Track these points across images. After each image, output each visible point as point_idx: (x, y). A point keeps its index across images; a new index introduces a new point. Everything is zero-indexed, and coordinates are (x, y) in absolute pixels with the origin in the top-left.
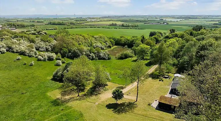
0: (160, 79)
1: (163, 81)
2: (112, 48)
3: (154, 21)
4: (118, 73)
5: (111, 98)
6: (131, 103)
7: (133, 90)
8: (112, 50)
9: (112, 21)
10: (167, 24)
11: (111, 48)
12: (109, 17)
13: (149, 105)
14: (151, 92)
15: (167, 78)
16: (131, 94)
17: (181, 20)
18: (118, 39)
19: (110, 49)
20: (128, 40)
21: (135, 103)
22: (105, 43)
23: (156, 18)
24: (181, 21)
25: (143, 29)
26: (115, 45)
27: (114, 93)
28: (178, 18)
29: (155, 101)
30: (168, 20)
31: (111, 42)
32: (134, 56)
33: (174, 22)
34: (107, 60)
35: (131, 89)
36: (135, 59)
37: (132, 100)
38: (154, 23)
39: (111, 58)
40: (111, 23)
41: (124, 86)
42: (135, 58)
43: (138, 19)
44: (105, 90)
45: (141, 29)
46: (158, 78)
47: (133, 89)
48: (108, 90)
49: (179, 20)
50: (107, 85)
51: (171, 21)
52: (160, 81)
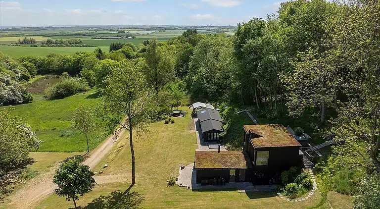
0: (167, 120)
1: (173, 122)
2: (32, 80)
3: (109, 35)
4: (57, 128)
5: (50, 196)
6: (121, 195)
7: (111, 157)
8: (34, 84)
9: (23, 36)
10: (133, 38)
11: (28, 81)
12: (14, 29)
13: (172, 184)
14: (158, 150)
15: (178, 115)
16: (111, 169)
17: (154, 32)
18: (43, 61)
19: (26, 83)
20: (68, 61)
21: (132, 190)
22: (10, 71)
23: (112, 30)
24: (153, 34)
25: (91, 46)
26: (36, 75)
27: (60, 178)
28: (148, 29)
29: (180, 172)
30: (132, 32)
31: (26, 66)
32: (87, 88)
33: (143, 35)
34: (21, 103)
35: (107, 156)
36: (92, 94)
37: (119, 185)
38: (109, 37)
39: (32, 100)
40: (22, 38)
41: (82, 154)
42: (92, 92)
43: (79, 32)
44: (27, 177)
45: (89, 46)
46: (160, 119)
47: (112, 153)
48: (36, 173)
49: (150, 32)
50: (33, 162)
51: (138, 34)
52: (167, 123)
